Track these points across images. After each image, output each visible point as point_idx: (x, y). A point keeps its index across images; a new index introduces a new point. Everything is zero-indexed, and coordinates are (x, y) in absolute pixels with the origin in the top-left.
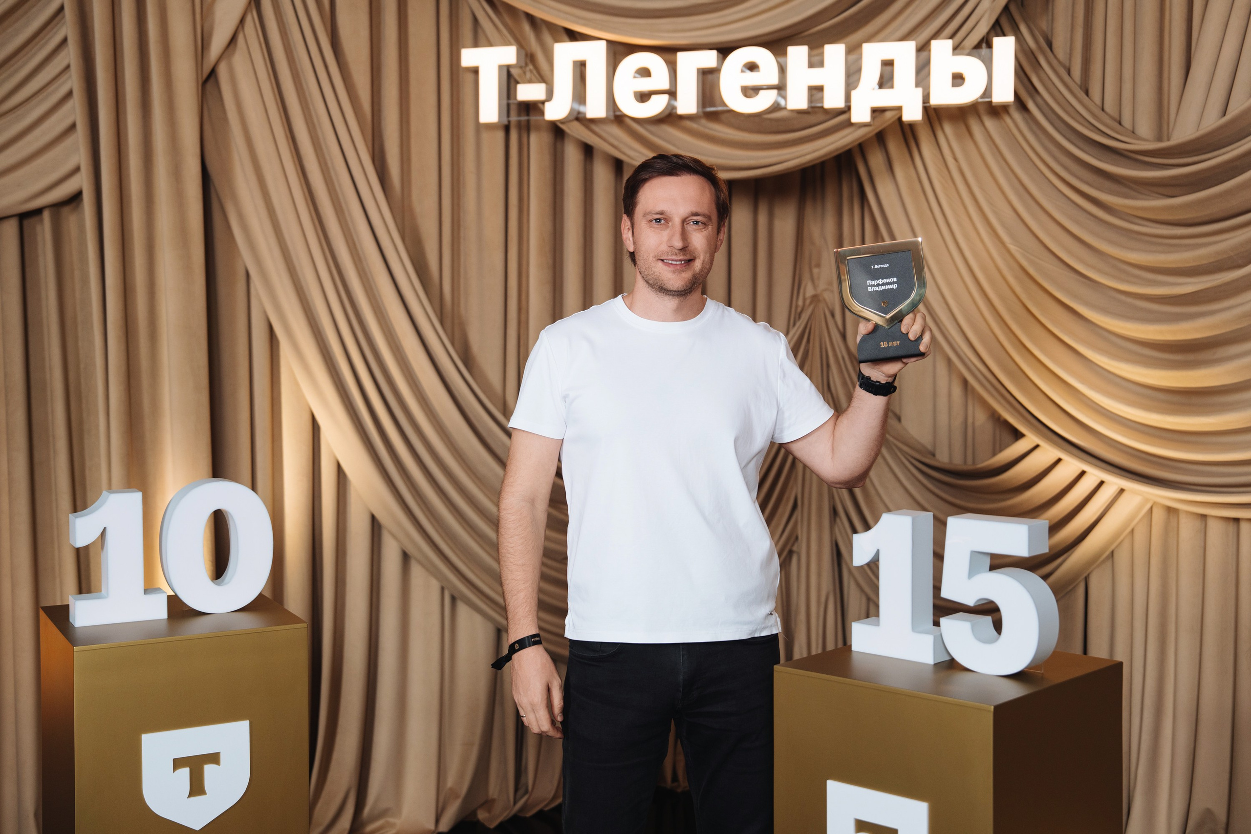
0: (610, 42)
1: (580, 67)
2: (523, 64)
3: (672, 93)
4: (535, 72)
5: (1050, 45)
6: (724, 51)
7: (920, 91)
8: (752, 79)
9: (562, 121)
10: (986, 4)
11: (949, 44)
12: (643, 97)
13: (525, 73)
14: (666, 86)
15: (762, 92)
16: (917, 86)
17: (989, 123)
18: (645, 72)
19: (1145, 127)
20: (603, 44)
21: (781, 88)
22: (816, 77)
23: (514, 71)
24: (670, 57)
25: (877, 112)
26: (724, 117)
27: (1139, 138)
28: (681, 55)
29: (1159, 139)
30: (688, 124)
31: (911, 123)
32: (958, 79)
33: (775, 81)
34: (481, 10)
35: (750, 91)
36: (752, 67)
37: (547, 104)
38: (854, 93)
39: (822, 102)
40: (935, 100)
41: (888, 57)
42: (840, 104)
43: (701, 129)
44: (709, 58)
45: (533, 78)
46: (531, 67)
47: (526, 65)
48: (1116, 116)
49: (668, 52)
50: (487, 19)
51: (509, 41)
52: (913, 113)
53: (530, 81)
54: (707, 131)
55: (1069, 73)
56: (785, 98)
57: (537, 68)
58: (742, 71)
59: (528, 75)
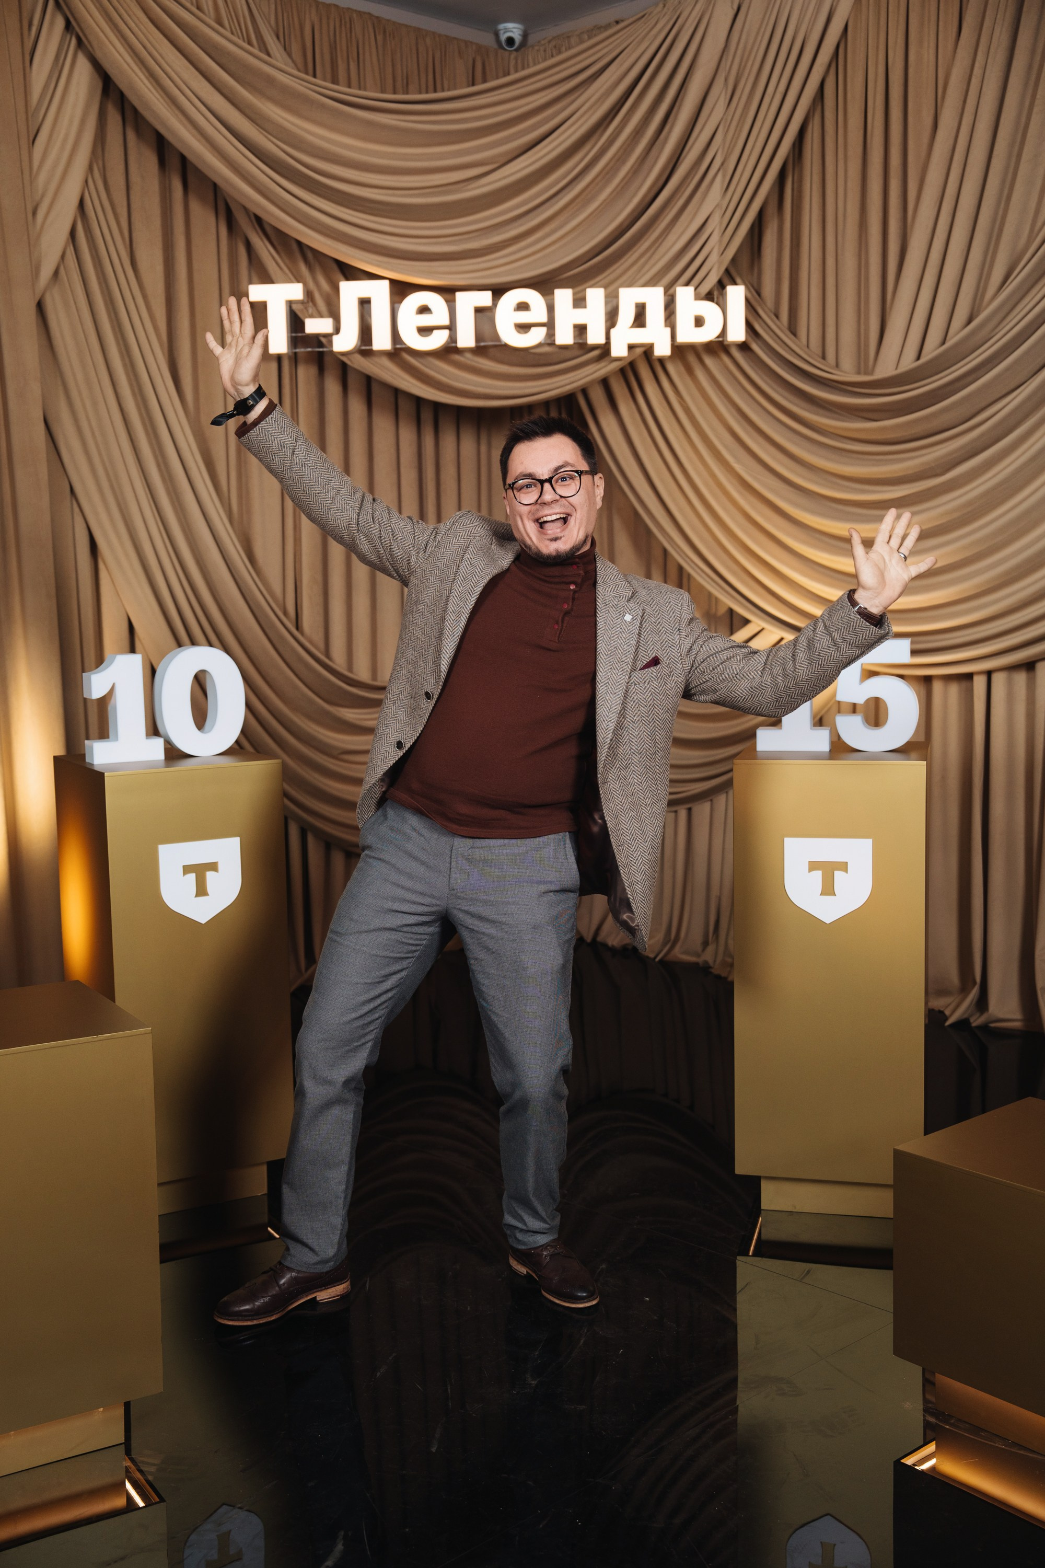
0: (393, 282)
1: (365, 303)
2: (306, 301)
3: (451, 328)
4: (314, 309)
5: (759, 294)
6: (498, 292)
7: (668, 330)
8: (524, 317)
9: (343, 354)
10: (714, 257)
11: (690, 290)
12: (425, 331)
13: (306, 308)
14: (446, 322)
15: (533, 329)
16: (666, 326)
17: (709, 361)
18: (424, 310)
19: (848, 362)
20: (387, 283)
21: (550, 325)
22: (580, 316)
23: (294, 307)
24: (449, 297)
25: (631, 347)
26: (491, 350)
27: (845, 372)
28: (459, 295)
29: (859, 373)
30: (456, 357)
31: (661, 358)
32: (699, 322)
33: (544, 319)
34: (265, 249)
35: (523, 328)
36: (523, 307)
37: (335, 338)
38: (613, 331)
39: (586, 339)
40: (681, 338)
41: (641, 301)
42: (602, 341)
43: (469, 362)
44: (484, 299)
45: (315, 313)
46: (311, 304)
47: (308, 302)
48: (820, 353)
49: (448, 292)
50: (270, 258)
51: (290, 279)
52: (663, 349)
53: (311, 316)
54: (473, 364)
55: (777, 316)
56: (553, 335)
57: (315, 304)
58: (515, 310)
59: (310, 310)
